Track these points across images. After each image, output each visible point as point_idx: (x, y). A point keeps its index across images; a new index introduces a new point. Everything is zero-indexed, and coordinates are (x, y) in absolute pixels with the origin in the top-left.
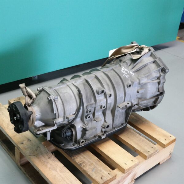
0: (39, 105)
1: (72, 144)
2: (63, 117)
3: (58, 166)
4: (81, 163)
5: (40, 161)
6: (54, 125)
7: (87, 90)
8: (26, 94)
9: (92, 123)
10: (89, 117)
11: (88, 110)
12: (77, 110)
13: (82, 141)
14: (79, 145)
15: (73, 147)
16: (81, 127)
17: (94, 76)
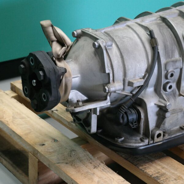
0: (76, 59)
1: (138, 138)
2: (122, 82)
3: (114, 179)
4: (157, 176)
5: (79, 171)
6: (106, 99)
7: (165, 34)
8: (54, 38)
9: (175, 100)
10: (170, 87)
11: (167, 71)
12: (147, 71)
13: (158, 132)
14: (152, 142)
15: (141, 144)
16: (155, 104)
17: (178, 12)
